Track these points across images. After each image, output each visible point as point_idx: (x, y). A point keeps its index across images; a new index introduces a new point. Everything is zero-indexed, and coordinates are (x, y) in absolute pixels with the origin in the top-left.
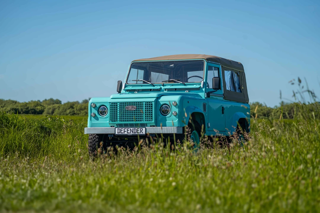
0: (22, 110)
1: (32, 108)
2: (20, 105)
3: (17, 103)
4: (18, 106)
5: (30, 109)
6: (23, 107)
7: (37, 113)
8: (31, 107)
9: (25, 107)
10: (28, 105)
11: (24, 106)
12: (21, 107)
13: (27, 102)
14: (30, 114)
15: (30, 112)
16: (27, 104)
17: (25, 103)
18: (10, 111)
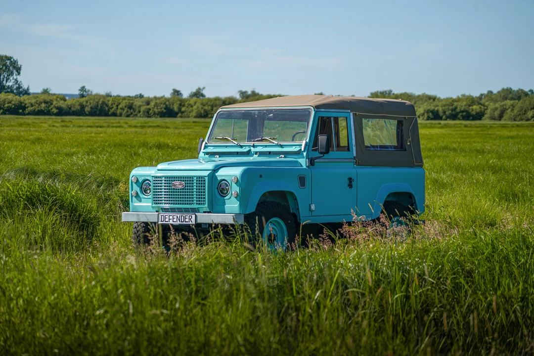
0: (444, 112)
1: (462, 109)
2: (441, 103)
3: (436, 100)
4: (438, 106)
5: (458, 110)
6: (447, 107)
7: (471, 118)
8: (462, 106)
9: (451, 107)
10: (456, 104)
11: (448, 105)
12: (443, 108)
13: (454, 97)
14: (459, 119)
15: (459, 116)
16: (454, 101)
17: (451, 100)
18: (423, 114)
